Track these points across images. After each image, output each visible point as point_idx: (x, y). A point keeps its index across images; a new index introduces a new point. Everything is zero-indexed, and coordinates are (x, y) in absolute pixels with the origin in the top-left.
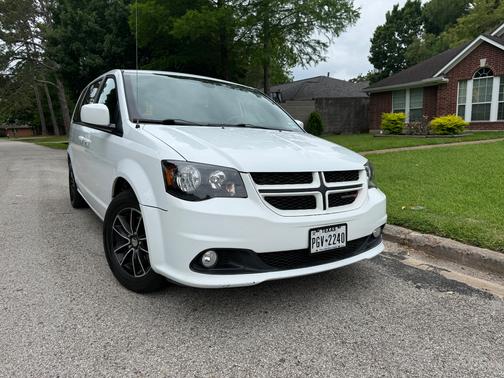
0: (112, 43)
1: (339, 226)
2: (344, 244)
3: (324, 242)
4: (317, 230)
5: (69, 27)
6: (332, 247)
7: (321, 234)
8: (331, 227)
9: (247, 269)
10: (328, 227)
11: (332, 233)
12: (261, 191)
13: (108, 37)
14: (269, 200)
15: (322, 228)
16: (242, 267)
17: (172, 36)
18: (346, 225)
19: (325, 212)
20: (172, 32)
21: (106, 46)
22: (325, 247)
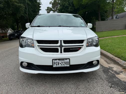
0: (71, 9)
1: (66, 59)
2: (69, 66)
3: (59, 64)
4: (56, 60)
5: (62, 7)
6: (63, 66)
7: (57, 61)
8: (62, 59)
9: (35, 69)
10: (61, 59)
11: (63, 61)
12: (38, 46)
13: (70, 7)
14: (41, 49)
15: (58, 59)
16: (33, 68)
17: (83, 4)
18: (69, 59)
19: (61, 54)
20: (83, 3)
21: (69, 9)
22: (60, 65)
